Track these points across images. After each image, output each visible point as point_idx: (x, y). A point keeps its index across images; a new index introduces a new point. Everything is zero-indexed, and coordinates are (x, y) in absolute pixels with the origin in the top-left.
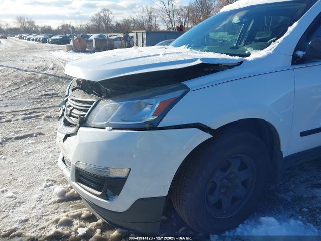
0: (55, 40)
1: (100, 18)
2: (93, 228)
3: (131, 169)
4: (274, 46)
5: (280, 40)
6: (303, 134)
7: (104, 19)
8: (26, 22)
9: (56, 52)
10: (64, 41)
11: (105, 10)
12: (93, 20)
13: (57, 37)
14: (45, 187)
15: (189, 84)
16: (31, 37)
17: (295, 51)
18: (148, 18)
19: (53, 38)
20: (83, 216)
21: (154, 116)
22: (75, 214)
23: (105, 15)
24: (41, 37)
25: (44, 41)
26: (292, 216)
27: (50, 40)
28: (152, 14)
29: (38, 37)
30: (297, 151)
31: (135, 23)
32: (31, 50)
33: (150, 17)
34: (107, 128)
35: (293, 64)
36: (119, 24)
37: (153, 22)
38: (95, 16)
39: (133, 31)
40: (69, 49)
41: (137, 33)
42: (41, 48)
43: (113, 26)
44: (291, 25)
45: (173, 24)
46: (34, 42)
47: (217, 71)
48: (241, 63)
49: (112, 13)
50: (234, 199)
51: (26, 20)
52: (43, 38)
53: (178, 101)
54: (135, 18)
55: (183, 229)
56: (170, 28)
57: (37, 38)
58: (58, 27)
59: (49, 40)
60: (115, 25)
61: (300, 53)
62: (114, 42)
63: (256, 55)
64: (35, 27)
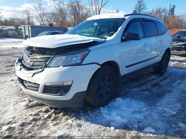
2: (50, 114)
3: (73, 81)
4: (115, 35)
5: (116, 33)
6: (126, 67)
14: (14, 105)
15: (90, 48)
17: (122, 37)
18: (28, 18)
20: (43, 111)
21: (80, 60)
22: (39, 111)
26: (126, 98)
28: (30, 15)
30: (125, 74)
31: (18, 20)
34: (61, 67)
35: (121, 42)
37: (31, 20)
39: (22, 25)
41: (24, 27)
43: (3, 22)
44: (119, 27)
45: (44, 22)
47: (97, 44)
48: (105, 41)
50: (107, 93)
53: (87, 55)
54: (19, 17)
55: (88, 108)
56: (42, 24)
60: (3, 21)
61: (123, 38)
62: (8, 32)
63: (109, 38)
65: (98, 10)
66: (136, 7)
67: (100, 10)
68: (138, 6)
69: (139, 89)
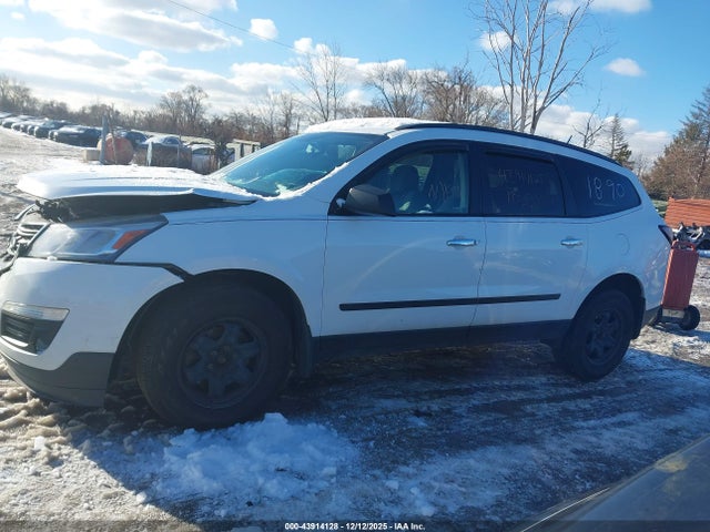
0: (68, 134)
1: (179, 103)
3: (70, 311)
6: (344, 307)
7: (187, 106)
8: (11, 88)
9: (61, 160)
10: (87, 139)
11: (193, 89)
12: (165, 104)
13: (73, 130)
15: (170, 216)
16: (15, 121)
19: (63, 129)
20: (6, 395)
23: (192, 99)
24: (38, 124)
25: (42, 133)
27: (56, 134)
28: (293, 111)
29: (30, 123)
32: (7, 150)
33: (288, 117)
34: (50, 258)
36: (220, 121)
37: (293, 128)
38: (169, 97)
40: (92, 157)
41: (242, 144)
42: (31, 149)
43: (207, 123)
46: (20, 134)
49: (207, 96)
51: (11, 83)
52: (40, 128)
54: (256, 113)
57: (26, 126)
58: (84, 108)
59: (52, 134)
60: (210, 122)
64: (29, 100)
65: (530, 112)
66: (696, 111)
67: (540, 114)
68: (706, 109)
69: (409, 406)
